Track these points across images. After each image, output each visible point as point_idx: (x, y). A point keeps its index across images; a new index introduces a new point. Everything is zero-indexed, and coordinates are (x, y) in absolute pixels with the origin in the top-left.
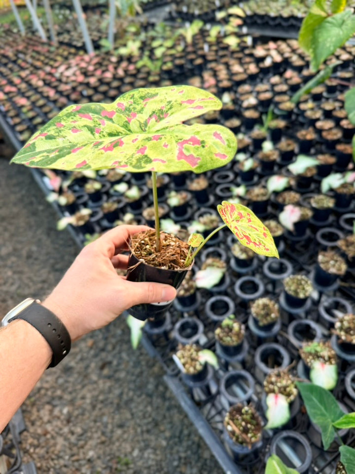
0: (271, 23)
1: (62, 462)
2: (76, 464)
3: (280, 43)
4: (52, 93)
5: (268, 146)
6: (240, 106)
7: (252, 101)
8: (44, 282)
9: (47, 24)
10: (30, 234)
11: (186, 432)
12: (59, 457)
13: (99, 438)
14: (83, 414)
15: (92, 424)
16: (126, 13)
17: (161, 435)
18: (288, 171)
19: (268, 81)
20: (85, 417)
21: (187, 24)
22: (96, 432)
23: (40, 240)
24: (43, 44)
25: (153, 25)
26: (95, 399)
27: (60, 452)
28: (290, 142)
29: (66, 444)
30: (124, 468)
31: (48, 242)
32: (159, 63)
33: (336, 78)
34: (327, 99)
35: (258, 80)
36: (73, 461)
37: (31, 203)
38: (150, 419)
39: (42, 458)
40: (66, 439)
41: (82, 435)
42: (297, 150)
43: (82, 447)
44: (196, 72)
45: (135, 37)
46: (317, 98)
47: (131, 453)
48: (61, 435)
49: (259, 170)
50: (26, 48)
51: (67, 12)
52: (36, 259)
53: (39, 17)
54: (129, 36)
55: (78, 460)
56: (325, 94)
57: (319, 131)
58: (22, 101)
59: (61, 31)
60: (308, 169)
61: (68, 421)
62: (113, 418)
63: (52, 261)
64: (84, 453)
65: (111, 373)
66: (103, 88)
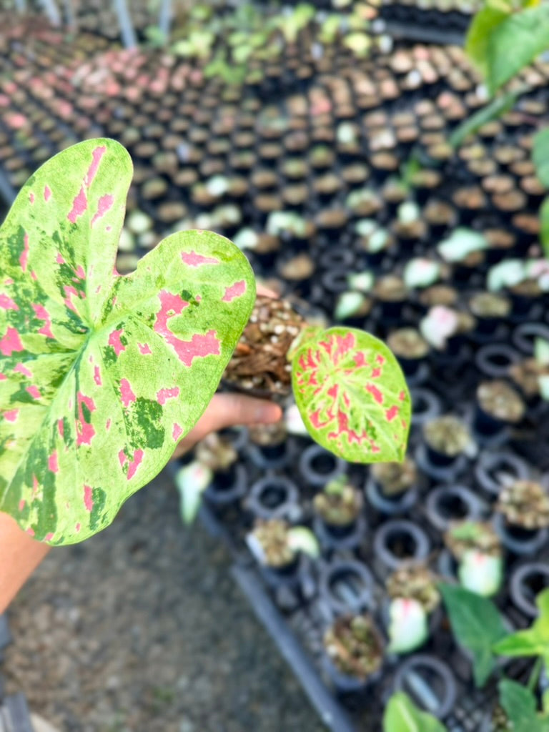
0: (421, 18)
1: (67, 693)
2: (89, 697)
3: (434, 50)
4: (65, 110)
5: (408, 214)
6: (367, 147)
7: (386, 139)
11: (261, 652)
12: (62, 685)
13: (125, 657)
15: (115, 636)
17: (225, 655)
18: (438, 255)
19: (413, 110)
20: (105, 626)
21: (288, 11)
22: (121, 648)
24: (53, 29)
25: (232, 9)
27: (64, 677)
28: (444, 208)
29: (74, 665)
30: (164, 704)
32: (241, 72)
33: (518, 111)
34: (503, 144)
35: (397, 107)
36: (86, 692)
38: (207, 632)
39: (35, 686)
40: (74, 657)
41: (99, 653)
42: (452, 221)
43: (99, 671)
45: (203, 27)
46: (488, 141)
47: (175, 682)
48: (67, 652)
49: (393, 250)
50: (26, 34)
54: (193, 24)
56: (501, 136)
57: (489, 194)
58: (17, 121)
59: (84, 9)
60: (471, 254)
61: (79, 630)
62: (149, 628)
65: (148, 559)
66: (149, 107)
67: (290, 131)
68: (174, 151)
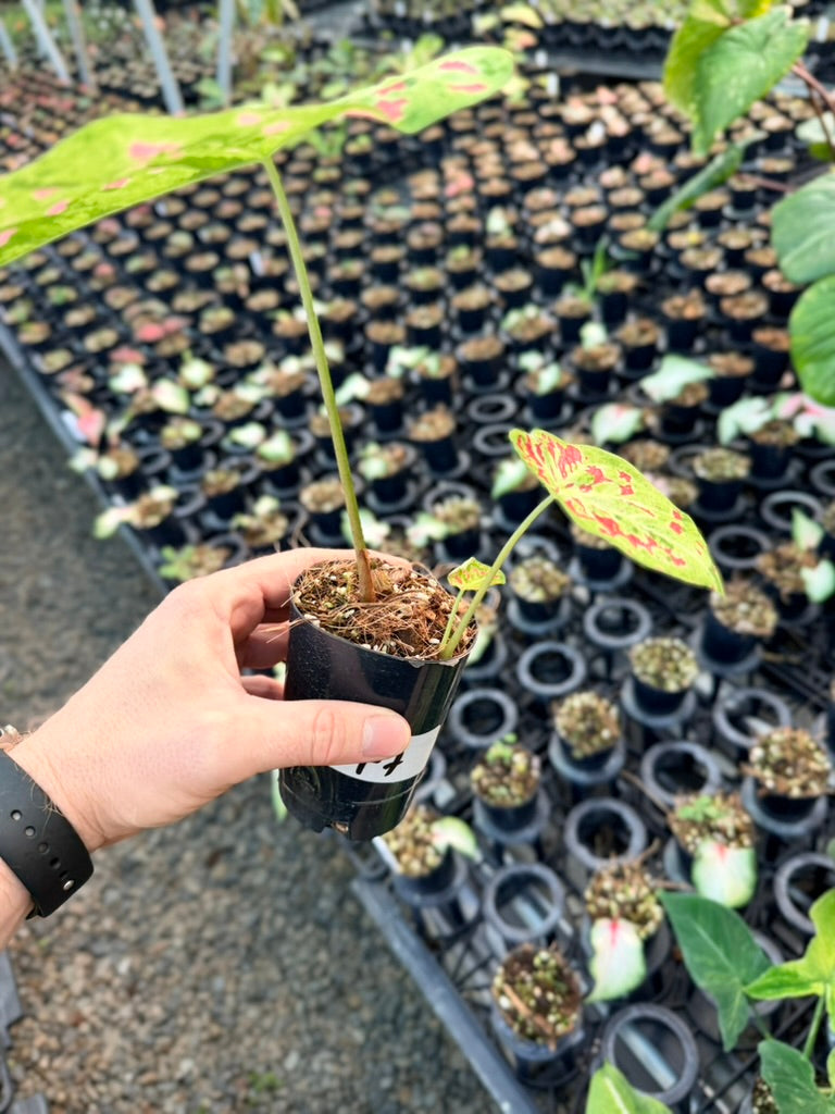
0: (604, 42)
1: (117, 1088)
2: (151, 1091)
3: (623, 89)
5: (594, 335)
6: (531, 240)
7: (557, 227)
8: (70, 661)
9: (70, 41)
10: (36, 547)
11: (409, 1009)
12: (109, 1077)
13: (204, 1029)
14: (166, 973)
15: (187, 996)
16: (259, 16)
17: (353, 1017)
18: (641, 393)
19: (597, 179)
20: (170, 981)
21: (406, 45)
22: (198, 1014)
23: (59, 562)
24: (62, 90)
25: (325, 46)
26: (195, 936)
27: (111, 1064)
28: (647, 324)
29: (127, 1044)
30: (265, 1097)
31: (79, 567)
32: (339, 138)
33: (754, 172)
34: (734, 222)
35: (573, 178)
36: (144, 1086)
37: (38, 474)
38: (325, 982)
39: (68, 1079)
40: (126, 1033)
41: (164, 1022)
42: (662, 343)
43: (165, 1051)
44: (428, 159)
45: (281, 76)
46: (710, 219)
47: (280, 1062)
48: (114, 1024)
49: (574, 390)
50: (21, 100)
51: (120, 14)
52: (51, 607)
53: (50, 26)
54: (267, 72)
55: (154, 1083)
56: (728, 211)
57: (714, 299)
59: (104, 59)
60: (688, 388)
61: (132, 991)
62: (238, 981)
63: (88, 611)
64: (169, 1066)
65: (233, 875)
66: (206, 198)
67: (416, 222)
68: (246, 262)
